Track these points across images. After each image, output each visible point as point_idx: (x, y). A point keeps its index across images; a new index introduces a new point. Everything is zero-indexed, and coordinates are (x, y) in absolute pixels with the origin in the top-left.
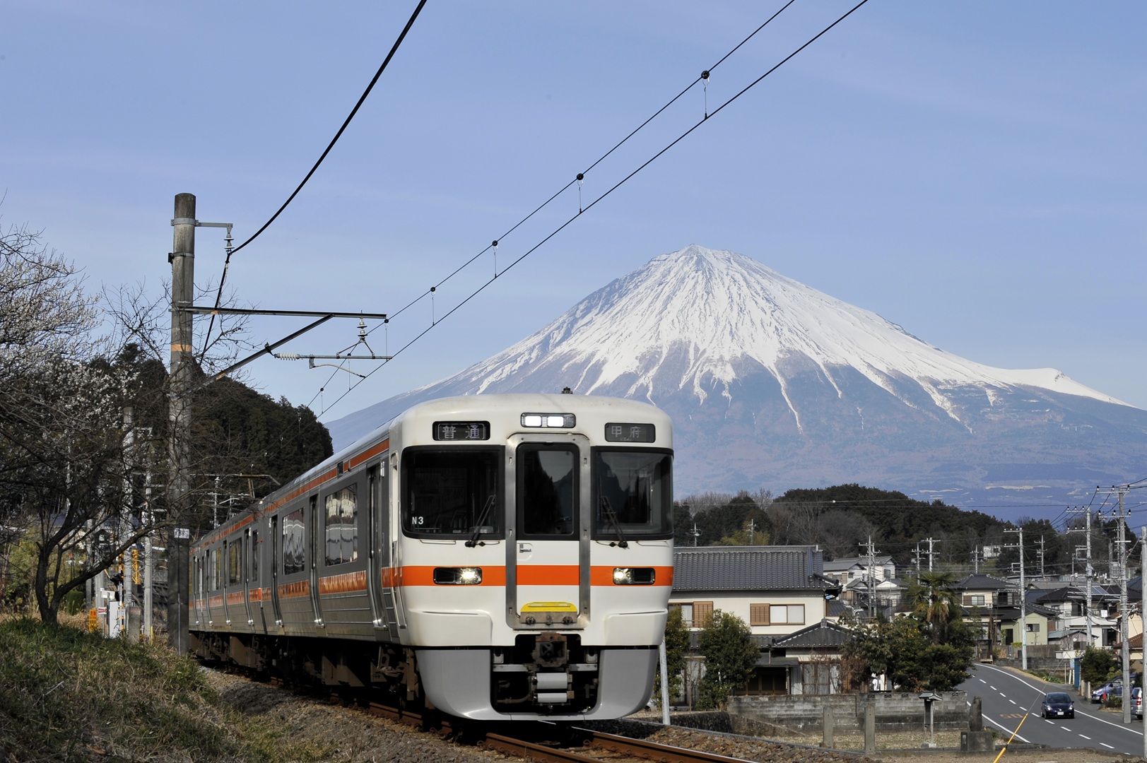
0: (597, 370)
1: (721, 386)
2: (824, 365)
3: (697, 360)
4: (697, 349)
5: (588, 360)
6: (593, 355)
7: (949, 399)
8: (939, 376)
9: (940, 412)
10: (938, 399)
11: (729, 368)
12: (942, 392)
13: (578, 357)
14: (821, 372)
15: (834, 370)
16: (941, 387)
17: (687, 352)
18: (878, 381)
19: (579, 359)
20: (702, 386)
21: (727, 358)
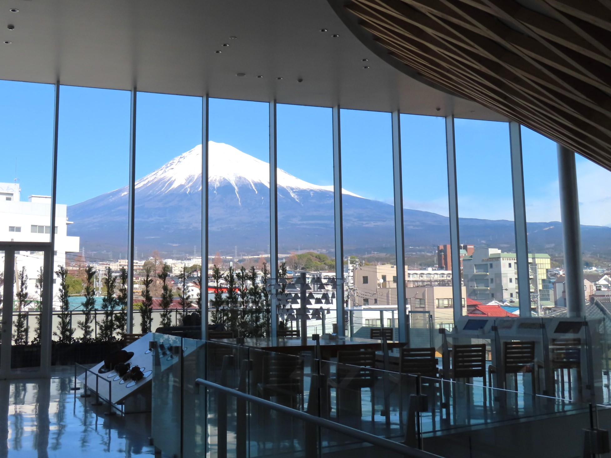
0: (171, 184)
2: (252, 182)
6: (171, 178)
7: (296, 195)
8: (293, 186)
9: (293, 199)
10: (292, 195)
12: (294, 192)
13: (165, 179)
14: (251, 185)
15: (256, 184)
16: (294, 190)
19: (166, 180)
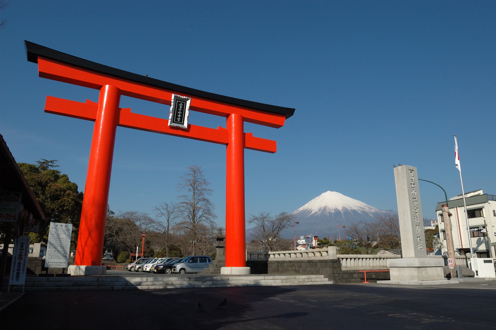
0: (311, 212)
1: (332, 213)
3: (328, 209)
4: (328, 208)
5: (310, 210)
6: (311, 209)
11: (333, 210)
12: (371, 213)
14: (349, 211)
15: (352, 210)
17: (326, 208)
18: (360, 212)
20: (329, 214)
21: (333, 209)
